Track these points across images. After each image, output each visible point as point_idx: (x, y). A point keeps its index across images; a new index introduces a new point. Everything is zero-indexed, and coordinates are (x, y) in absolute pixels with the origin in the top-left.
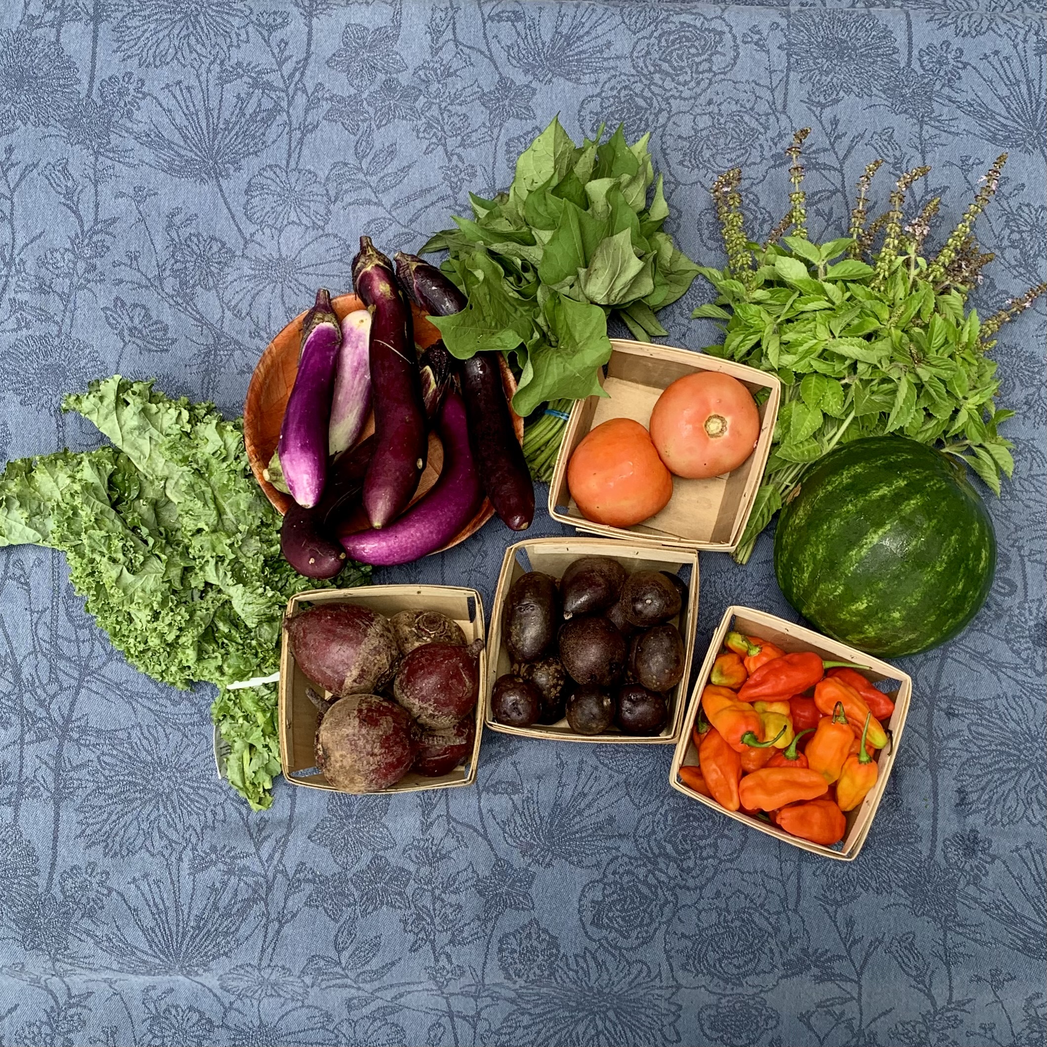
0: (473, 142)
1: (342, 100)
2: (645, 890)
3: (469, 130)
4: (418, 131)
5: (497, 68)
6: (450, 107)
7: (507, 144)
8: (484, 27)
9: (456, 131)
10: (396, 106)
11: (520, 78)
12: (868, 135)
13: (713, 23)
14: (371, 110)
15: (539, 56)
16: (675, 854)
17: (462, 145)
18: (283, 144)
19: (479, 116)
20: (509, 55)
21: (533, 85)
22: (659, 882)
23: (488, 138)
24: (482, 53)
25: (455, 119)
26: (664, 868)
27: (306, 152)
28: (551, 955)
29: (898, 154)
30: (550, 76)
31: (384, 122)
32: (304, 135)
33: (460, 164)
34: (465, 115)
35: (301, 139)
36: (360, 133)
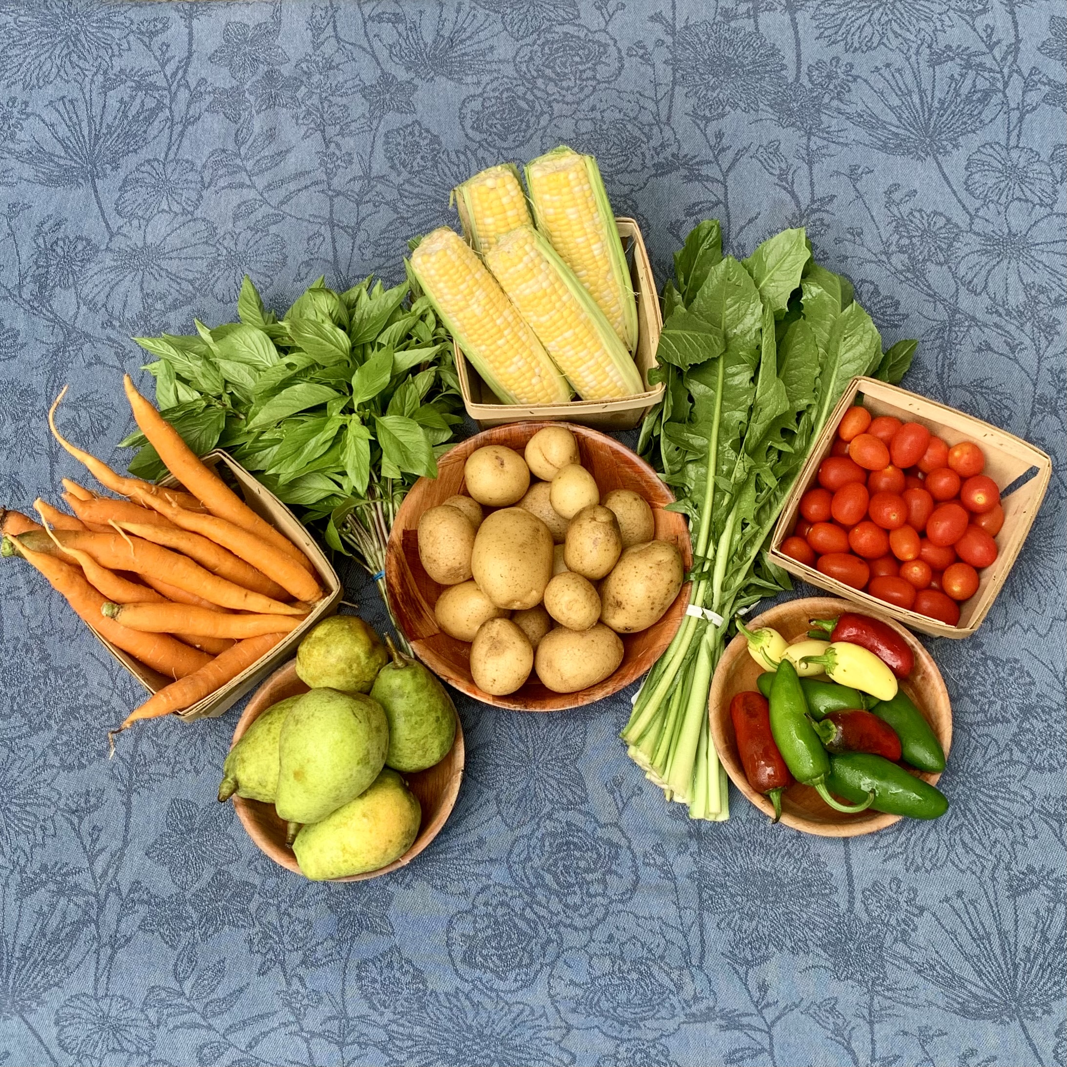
0: (351, 132)
1: (224, 92)
2: (522, 924)
3: (348, 120)
4: (298, 118)
5: (379, 64)
6: (330, 98)
7: (386, 135)
8: (365, 26)
9: (335, 120)
10: (277, 95)
11: (402, 75)
12: (753, 148)
13: (596, 35)
15: (421, 55)
16: (555, 886)
17: (341, 133)
18: (164, 139)
19: (359, 107)
20: (391, 52)
21: (415, 82)
22: (539, 917)
23: (366, 128)
24: (364, 49)
25: (335, 109)
26: (544, 901)
27: (186, 142)
29: (784, 166)
30: (432, 74)
31: (264, 107)
32: (185, 127)
33: (337, 152)
34: (345, 106)
35: (183, 131)
36: (241, 121)
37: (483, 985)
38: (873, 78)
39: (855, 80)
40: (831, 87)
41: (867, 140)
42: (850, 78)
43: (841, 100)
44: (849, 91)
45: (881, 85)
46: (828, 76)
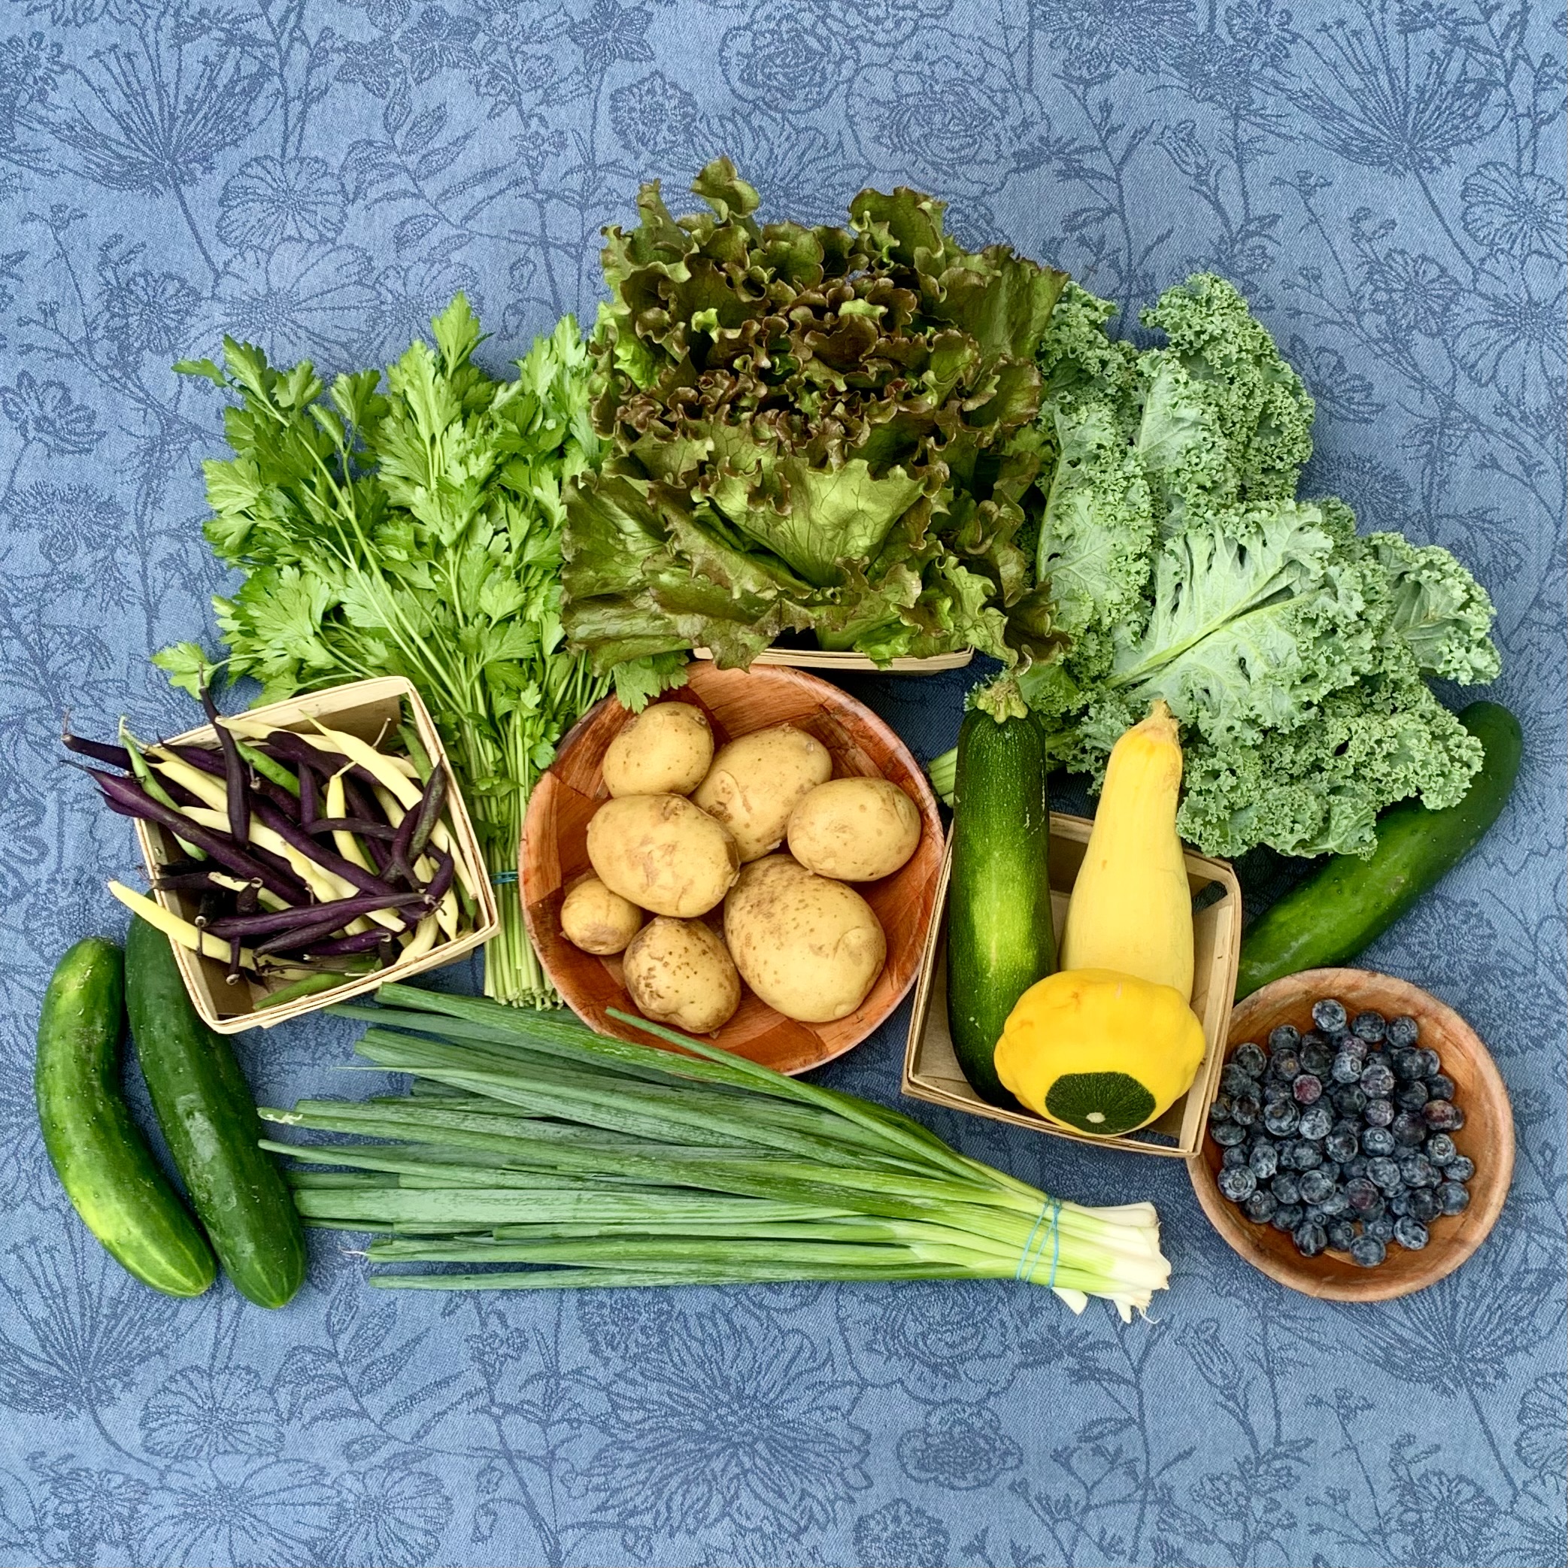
0: (561, 97)
1: (362, 49)
3: (555, 79)
4: (478, 85)
6: (524, 48)
7: (612, 97)
9: (535, 82)
10: (443, 49)
12: (1157, 129)
14: (406, 59)
17: (546, 101)
18: (276, 124)
19: (569, 57)
21: (648, 7)
23: (583, 90)
25: (532, 64)
27: (310, 130)
28: (661, 1312)
29: (1202, 162)
31: (426, 75)
32: (306, 106)
33: (542, 131)
34: (548, 57)
35: (303, 113)
36: (391, 93)
37: (749, 1298)
38: (1320, 40)
39: (1293, 41)
40: (1261, 47)
41: (1319, 135)
42: (1287, 36)
43: (1276, 67)
44: (1287, 56)
45: (1332, 54)
46: (1255, 30)
